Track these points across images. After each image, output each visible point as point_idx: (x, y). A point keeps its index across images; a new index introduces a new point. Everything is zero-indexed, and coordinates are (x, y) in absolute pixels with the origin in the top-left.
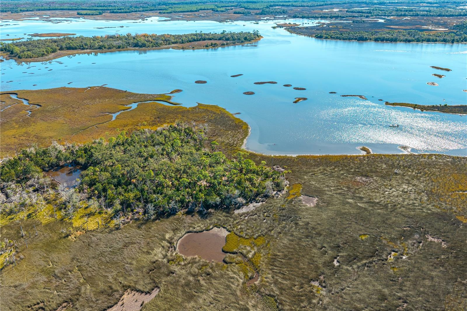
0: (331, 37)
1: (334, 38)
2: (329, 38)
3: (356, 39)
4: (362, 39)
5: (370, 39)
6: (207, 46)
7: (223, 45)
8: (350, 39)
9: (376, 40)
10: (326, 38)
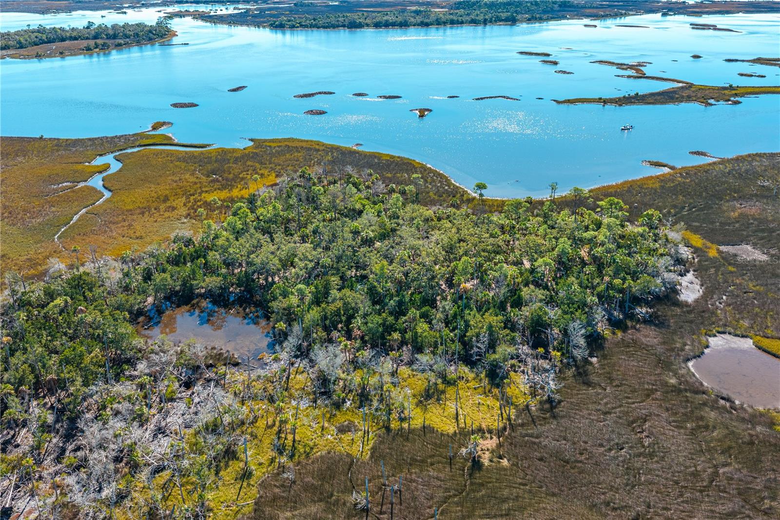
0: (301, 26)
1: (306, 26)
2: (298, 27)
3: (344, 26)
4: (354, 26)
5: (368, 25)
6: (88, 49)
7: (118, 46)
8: (334, 26)
9: (377, 25)
10: (293, 27)
